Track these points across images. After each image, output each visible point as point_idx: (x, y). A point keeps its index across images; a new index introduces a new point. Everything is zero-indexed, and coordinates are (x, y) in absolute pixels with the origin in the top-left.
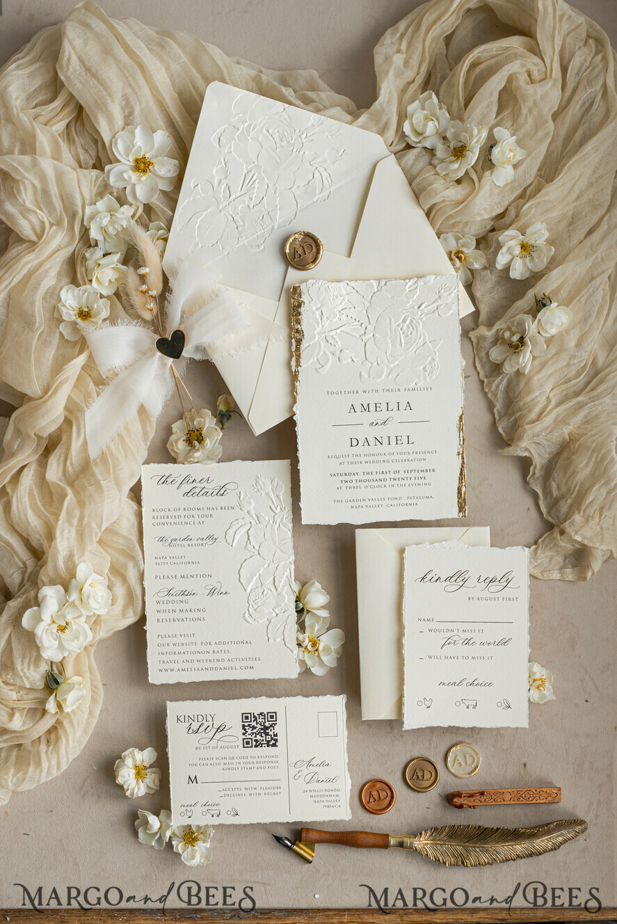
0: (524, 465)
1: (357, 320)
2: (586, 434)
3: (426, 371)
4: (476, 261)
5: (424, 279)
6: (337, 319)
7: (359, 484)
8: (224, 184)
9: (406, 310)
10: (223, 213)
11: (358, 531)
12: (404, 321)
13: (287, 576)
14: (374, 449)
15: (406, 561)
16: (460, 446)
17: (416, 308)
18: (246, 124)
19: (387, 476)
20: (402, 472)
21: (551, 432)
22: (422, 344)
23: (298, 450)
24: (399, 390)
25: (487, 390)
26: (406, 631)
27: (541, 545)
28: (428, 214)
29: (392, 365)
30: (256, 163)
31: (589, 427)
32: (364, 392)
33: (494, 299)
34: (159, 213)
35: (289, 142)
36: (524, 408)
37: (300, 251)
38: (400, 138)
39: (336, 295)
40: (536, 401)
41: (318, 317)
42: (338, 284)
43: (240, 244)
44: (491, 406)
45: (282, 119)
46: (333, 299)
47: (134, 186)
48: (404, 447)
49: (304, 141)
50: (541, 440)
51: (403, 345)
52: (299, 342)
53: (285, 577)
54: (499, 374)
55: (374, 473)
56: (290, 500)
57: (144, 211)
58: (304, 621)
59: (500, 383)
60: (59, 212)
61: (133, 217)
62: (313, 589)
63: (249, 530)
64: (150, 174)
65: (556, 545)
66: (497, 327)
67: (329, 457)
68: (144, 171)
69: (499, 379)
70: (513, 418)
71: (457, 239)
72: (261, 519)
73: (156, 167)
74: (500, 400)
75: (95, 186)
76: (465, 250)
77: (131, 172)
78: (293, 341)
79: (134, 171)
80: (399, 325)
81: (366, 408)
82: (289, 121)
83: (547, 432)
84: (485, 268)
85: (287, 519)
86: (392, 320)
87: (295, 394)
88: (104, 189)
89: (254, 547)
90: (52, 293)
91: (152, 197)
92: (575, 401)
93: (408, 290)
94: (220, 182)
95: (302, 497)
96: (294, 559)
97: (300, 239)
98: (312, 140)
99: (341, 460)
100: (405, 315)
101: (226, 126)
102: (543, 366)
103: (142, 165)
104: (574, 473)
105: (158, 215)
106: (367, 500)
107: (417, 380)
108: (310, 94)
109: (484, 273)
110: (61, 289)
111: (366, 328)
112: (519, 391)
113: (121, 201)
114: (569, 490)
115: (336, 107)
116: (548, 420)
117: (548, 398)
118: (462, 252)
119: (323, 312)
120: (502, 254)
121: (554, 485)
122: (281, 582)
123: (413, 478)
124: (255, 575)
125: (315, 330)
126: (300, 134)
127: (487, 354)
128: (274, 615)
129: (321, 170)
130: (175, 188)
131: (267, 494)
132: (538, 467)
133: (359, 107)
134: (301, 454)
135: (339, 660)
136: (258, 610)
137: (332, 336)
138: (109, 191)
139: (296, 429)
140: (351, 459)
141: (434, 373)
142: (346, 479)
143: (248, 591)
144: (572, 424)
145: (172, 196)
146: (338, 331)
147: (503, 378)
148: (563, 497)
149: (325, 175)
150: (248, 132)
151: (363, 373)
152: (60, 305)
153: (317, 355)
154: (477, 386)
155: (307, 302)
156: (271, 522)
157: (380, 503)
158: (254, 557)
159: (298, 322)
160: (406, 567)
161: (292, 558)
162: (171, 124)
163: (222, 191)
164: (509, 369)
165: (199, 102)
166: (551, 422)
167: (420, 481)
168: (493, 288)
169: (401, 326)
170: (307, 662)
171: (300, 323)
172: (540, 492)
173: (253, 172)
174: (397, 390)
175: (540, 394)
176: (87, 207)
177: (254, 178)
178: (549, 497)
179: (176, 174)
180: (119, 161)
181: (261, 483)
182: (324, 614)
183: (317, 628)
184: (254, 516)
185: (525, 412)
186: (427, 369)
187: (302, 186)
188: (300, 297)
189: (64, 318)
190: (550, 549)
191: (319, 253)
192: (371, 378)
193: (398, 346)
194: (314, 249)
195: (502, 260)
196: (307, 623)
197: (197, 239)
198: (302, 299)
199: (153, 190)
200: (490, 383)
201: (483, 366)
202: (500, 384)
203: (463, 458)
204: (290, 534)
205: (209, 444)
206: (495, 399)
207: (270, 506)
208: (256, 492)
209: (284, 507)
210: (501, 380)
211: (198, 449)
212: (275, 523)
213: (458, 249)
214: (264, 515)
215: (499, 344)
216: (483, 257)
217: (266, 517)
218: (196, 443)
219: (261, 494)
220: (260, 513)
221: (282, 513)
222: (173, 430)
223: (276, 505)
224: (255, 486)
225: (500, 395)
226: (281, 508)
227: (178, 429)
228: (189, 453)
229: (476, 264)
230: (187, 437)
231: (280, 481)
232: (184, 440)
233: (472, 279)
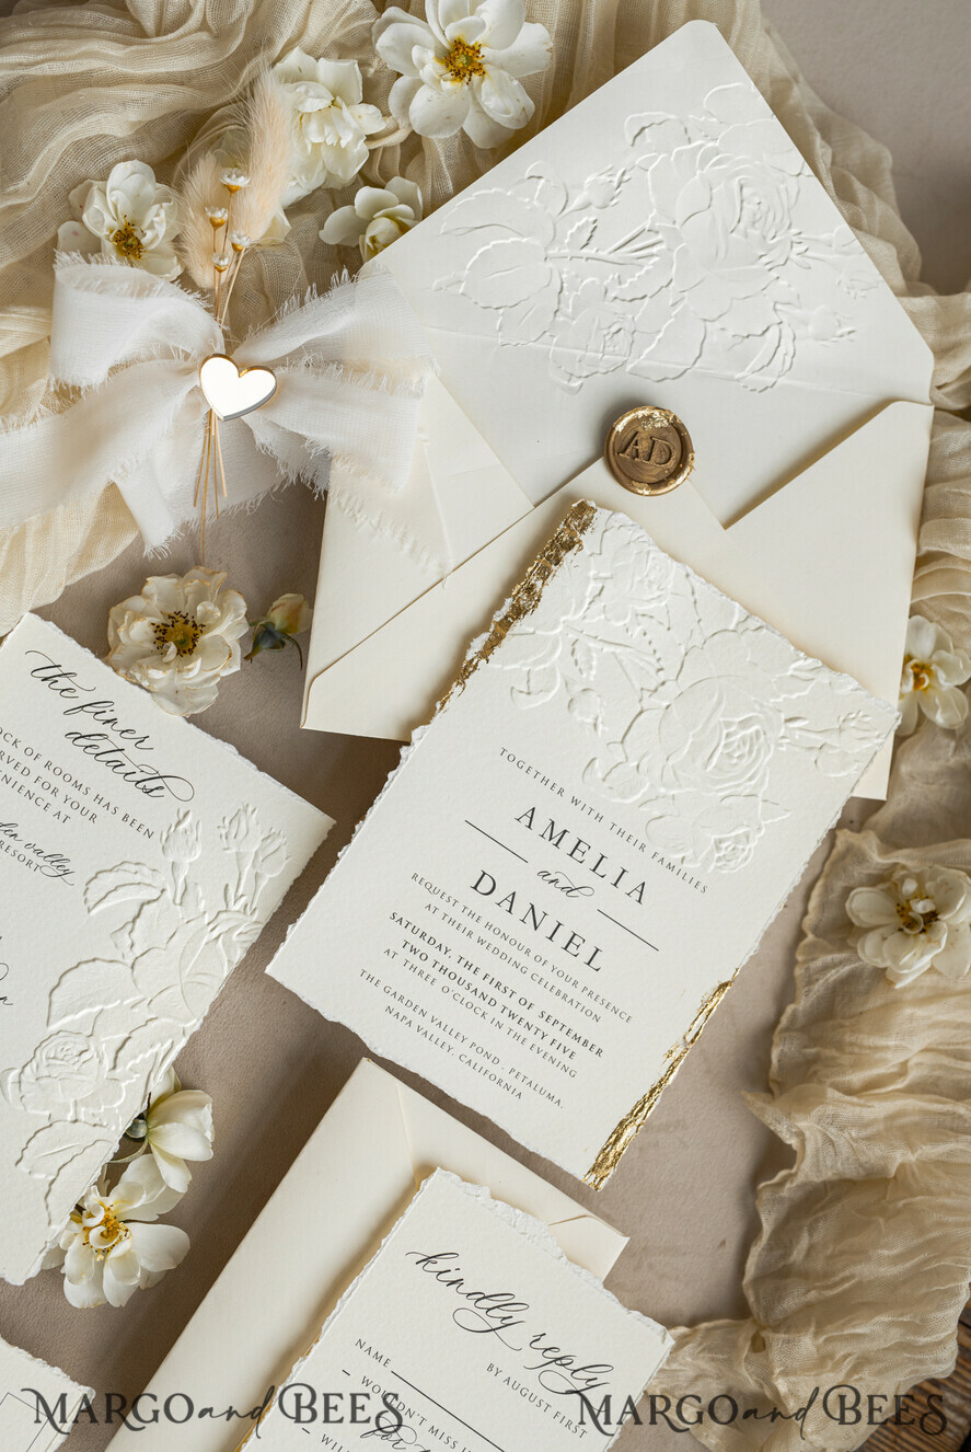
0: (773, 1156)
1: (658, 655)
2: (930, 1193)
3: (718, 849)
4: (946, 707)
5: (834, 675)
6: (621, 624)
7: (435, 973)
8: (590, 216)
9: (762, 706)
10: (550, 264)
11: (366, 1065)
12: (744, 724)
13: (157, 1055)
14: (513, 925)
15: (418, 1199)
16: (681, 1041)
17: (783, 717)
18: (711, 144)
19: (502, 999)
20: (535, 1011)
21: (868, 1138)
22: (747, 792)
23: (363, 819)
24: (642, 847)
25: (800, 958)
26: (316, 1348)
27: (698, 1338)
28: (922, 561)
29: (663, 790)
30: (677, 226)
31: (947, 1182)
32: (575, 801)
33: (926, 798)
34: (429, 171)
35: (764, 238)
36: (848, 1049)
37: (643, 446)
38: (962, 388)
39: (652, 578)
40: (878, 1055)
41: (588, 594)
42: (670, 561)
43: (537, 345)
44: (785, 993)
45: (782, 186)
46: (641, 581)
47: (419, 83)
48: (574, 966)
49: (793, 256)
50: (842, 1140)
51: (710, 768)
52: (518, 612)
53: (151, 1051)
54: (842, 946)
55: (481, 974)
56: (275, 901)
57: (402, 144)
58: (125, 1167)
59: (834, 965)
60: (235, 16)
61: (370, 138)
62: (190, 1118)
63: (149, 902)
64: (466, 87)
65: (729, 1363)
66: (901, 857)
67: (415, 876)
68: (458, 74)
69: (838, 956)
70: (813, 1050)
71: (940, 644)
72: (189, 898)
73: (486, 86)
74: (813, 997)
75: (344, 25)
76: (941, 675)
77: (431, 55)
78: (509, 601)
79: (438, 58)
80: (728, 725)
81: (555, 836)
82: (793, 201)
83: (864, 1133)
84: (950, 733)
85: (243, 938)
86: (723, 707)
87: (438, 706)
88: (357, 46)
89: (132, 945)
90: (101, 152)
91: (439, 131)
92: (949, 1107)
93: (790, 673)
94: (587, 205)
95: (304, 916)
96: (196, 1028)
97: (659, 425)
98: (809, 268)
99: (435, 900)
100: (755, 714)
101: (672, 117)
102: (937, 996)
103: (461, 60)
104: (861, 1254)
105: (423, 172)
106: (428, 1017)
107: (689, 853)
108: (858, 186)
109: (944, 741)
110: (126, 159)
111: (663, 683)
112: (859, 1010)
113: (373, 92)
114: (826, 1275)
115: (890, 246)
116: (878, 1109)
117: (905, 1064)
118: (933, 676)
119: (604, 592)
121: (804, 1242)
122: (135, 1057)
123: (548, 1039)
124: (91, 1005)
125: (566, 613)
126: (795, 239)
127: (847, 891)
128: (70, 1116)
129: (787, 332)
130: (493, 151)
131: (239, 857)
132: (800, 1179)
133: (924, 278)
134: (363, 830)
135: (140, 1295)
136: (42, 1082)
137: (589, 650)
138: (363, 57)
139: (390, 775)
140: (455, 914)
141: (732, 864)
142: (419, 945)
143: (54, 1027)
144: (919, 1152)
145: (479, 162)
146: (608, 649)
147: (848, 959)
148: (805, 1275)
149: (787, 345)
150: (705, 160)
151: (597, 763)
152: (97, 184)
153: (535, 663)
154: (787, 933)
155: (586, 550)
156: (207, 920)
157: (451, 1041)
158: (120, 966)
159: (544, 574)
160: (410, 1210)
161: (194, 1025)
162: (570, 35)
163: (578, 224)
164: (870, 952)
165: (652, 39)
166: (882, 1115)
167: (558, 1055)
168: (938, 775)
169: (732, 729)
170: (68, 1259)
171: (544, 579)
172: (767, 1227)
173: (660, 237)
174: (638, 845)
175: (897, 1048)
176: (297, 50)
177: (654, 250)
178: (777, 1253)
179: (514, 126)
180: (423, 16)
181: (243, 825)
182: (177, 1181)
183: (143, 1200)
184: (181, 880)
185: (845, 1059)
186: (724, 845)
187: (730, 333)
188: (582, 531)
189: (85, 217)
190: (713, 1360)
191: (676, 478)
192: (606, 785)
193: (699, 763)
194: (671, 464)
196: (128, 1176)
197: (466, 272)
198: (582, 537)
199: (448, 120)
200: (813, 950)
201: (823, 906)
202: (831, 967)
203: (672, 1069)
204: (226, 972)
205: (196, 671)
206: (804, 987)
207: (227, 886)
208: (221, 836)
209: (254, 907)
210: (841, 963)
211: (167, 663)
212: (211, 926)
213: (926, 661)
214: (201, 895)
215: (882, 890)
216: (962, 710)
217: (203, 902)
218: (173, 648)
219: (228, 849)
220: (196, 884)
221: (241, 916)
222: (146, 589)
223: (240, 893)
224: (227, 821)
225: (818, 987)
226: (246, 906)
227: (160, 594)
228: (144, 657)
229: (939, 711)
230: (165, 622)
231: (284, 848)
232: (153, 624)
233: (911, 731)
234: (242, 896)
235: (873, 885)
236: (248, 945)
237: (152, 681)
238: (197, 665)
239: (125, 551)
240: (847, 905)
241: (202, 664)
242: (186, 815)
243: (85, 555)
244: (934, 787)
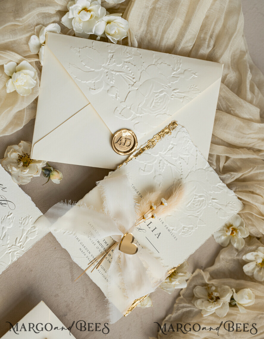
4: (238, 242)
25: (177, 302)
33: (225, 266)
44: (170, 310)
54: (190, 302)
66: (214, 282)
69: (189, 305)
71: (242, 225)
72: (5, 238)
74: (177, 314)
76: (240, 234)
84: (237, 250)
109: (235, 252)
118: (237, 233)
120: (252, 254)
127: (195, 286)
131: (23, 230)
147: (190, 307)
156: (9, 246)
164: (198, 304)
168: (230, 260)
181: (27, 221)
184: (4, 233)
195: (249, 256)
200: (181, 301)
202: (185, 307)
205: (26, 173)
206: (175, 310)
207: (17, 238)
208: (19, 223)
209: (23, 246)
210: (188, 307)
211: (19, 167)
212: (9, 249)
213: (236, 228)
214: (9, 238)
215: (205, 288)
216: (242, 245)
217: (9, 241)
218: (22, 163)
219: (21, 227)
220: (8, 235)
221: (19, 248)
222: (20, 144)
223: (21, 241)
224: (22, 219)
225: (180, 312)
226: (21, 245)
227: (24, 146)
228: (13, 163)
229: (236, 243)
230: (22, 155)
231: (37, 231)
232: (19, 155)
233: (226, 246)
234: (21, 242)
235: (203, 286)
236: (18, 257)
237: (12, 170)
238: (27, 171)
239: (17, 132)
240: (194, 290)
241: (29, 170)
242: (11, 214)
243: (5, 130)
244: (228, 264)
